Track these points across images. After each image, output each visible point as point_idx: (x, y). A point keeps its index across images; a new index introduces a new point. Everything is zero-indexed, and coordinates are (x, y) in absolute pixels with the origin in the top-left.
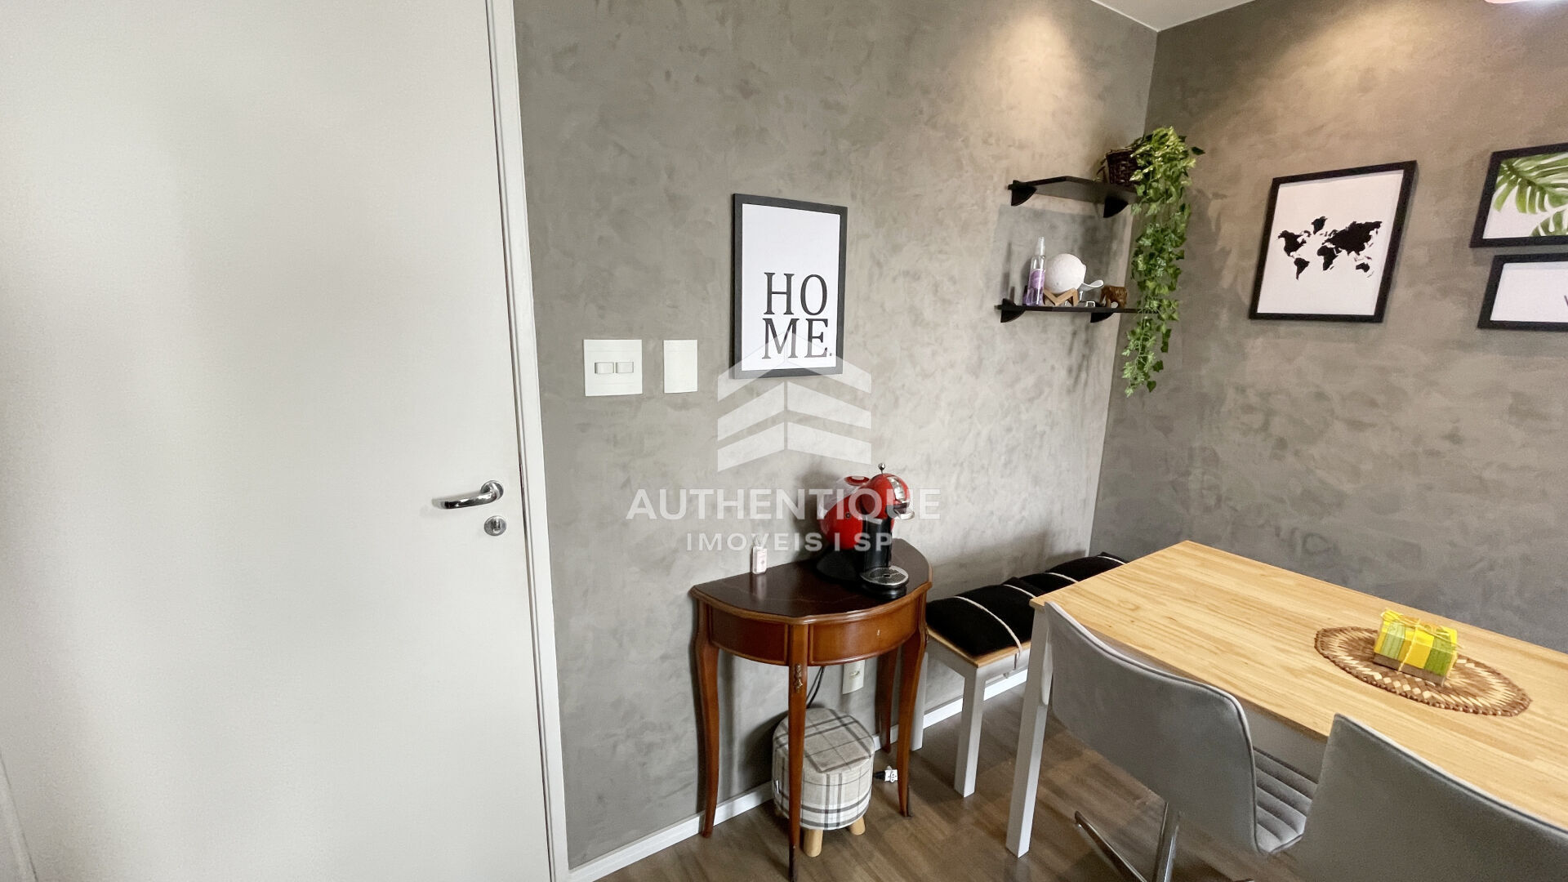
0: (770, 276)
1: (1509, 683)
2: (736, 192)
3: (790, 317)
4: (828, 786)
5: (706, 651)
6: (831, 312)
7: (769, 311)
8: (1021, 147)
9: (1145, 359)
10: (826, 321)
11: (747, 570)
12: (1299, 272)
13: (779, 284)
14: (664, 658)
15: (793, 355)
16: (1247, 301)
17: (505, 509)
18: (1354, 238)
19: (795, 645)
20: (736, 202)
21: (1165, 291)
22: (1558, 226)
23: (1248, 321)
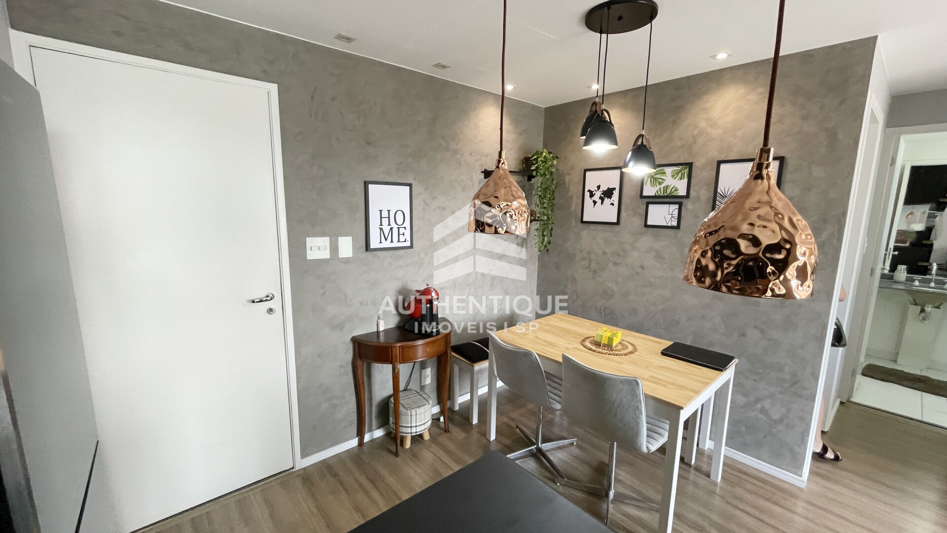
0: (381, 211)
1: (633, 345)
2: (366, 180)
3: (390, 227)
4: (411, 415)
5: (359, 362)
6: (407, 224)
7: (381, 225)
8: (487, 156)
9: (544, 240)
10: (405, 228)
11: (375, 330)
12: (594, 205)
13: (385, 214)
14: (341, 366)
15: (392, 242)
16: (580, 216)
17: (275, 304)
18: (608, 193)
19: (394, 355)
20: (366, 184)
21: (550, 212)
22: (661, 192)
23: (581, 224)
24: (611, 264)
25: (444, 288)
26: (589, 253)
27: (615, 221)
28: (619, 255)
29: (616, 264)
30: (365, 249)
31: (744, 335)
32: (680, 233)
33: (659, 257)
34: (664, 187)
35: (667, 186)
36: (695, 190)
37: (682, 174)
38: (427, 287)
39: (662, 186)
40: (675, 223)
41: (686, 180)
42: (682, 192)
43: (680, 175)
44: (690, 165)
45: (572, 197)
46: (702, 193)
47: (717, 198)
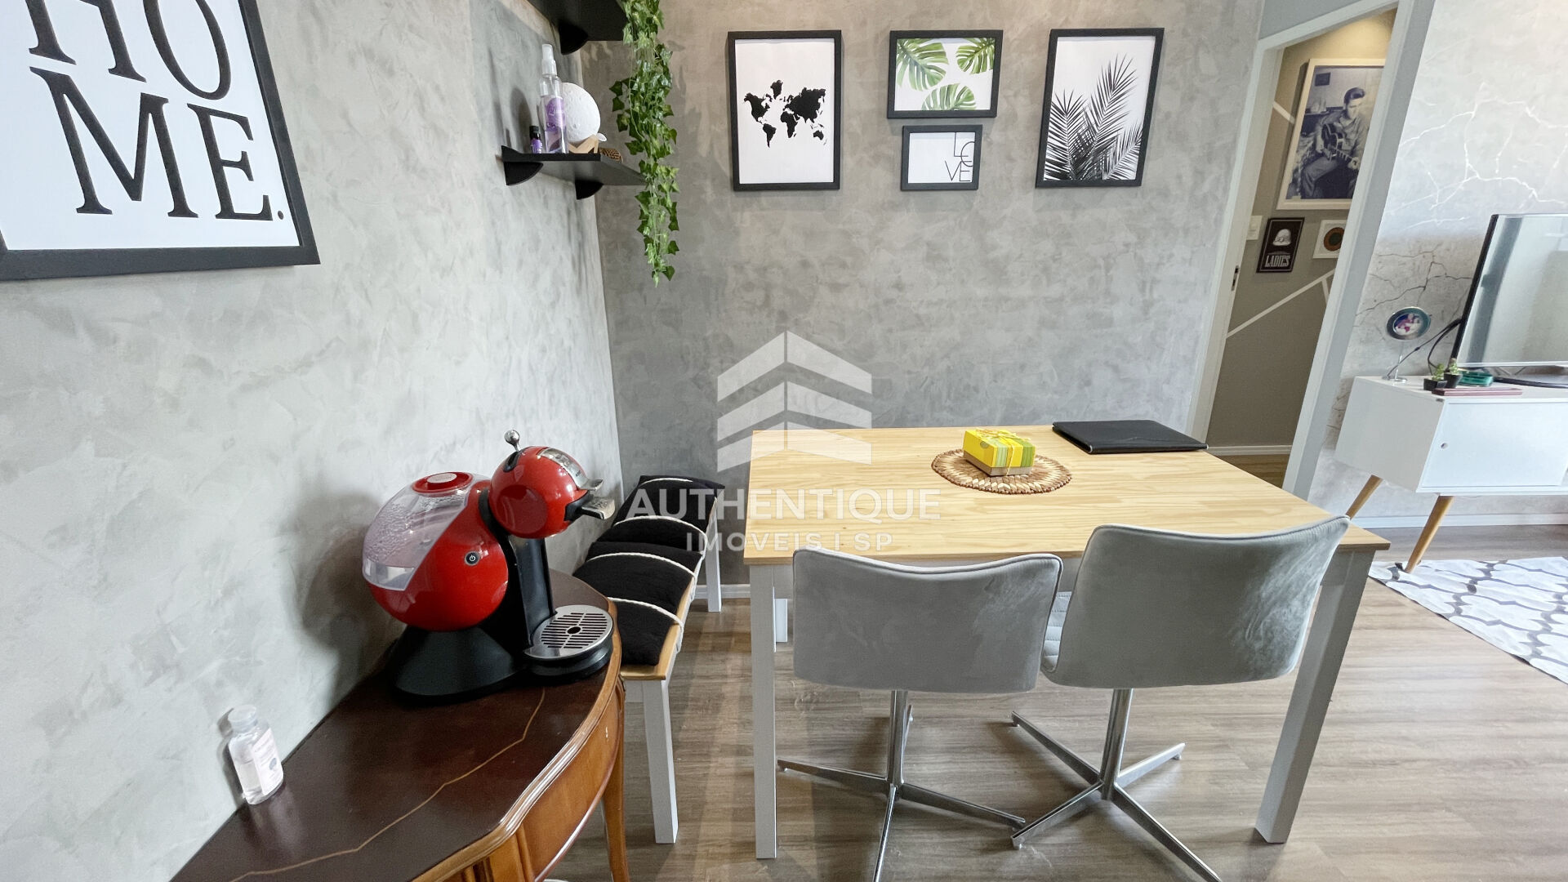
3: (133, 88)
6: (245, 96)
7: (48, 45)
12: (769, 138)
15: (181, 209)
16: (727, 170)
18: (805, 105)
22: (935, 101)
23: (733, 194)
24: (824, 291)
26: (763, 270)
27: (830, 179)
28: (843, 265)
29: (836, 288)
31: (1088, 383)
32: (976, 198)
33: (934, 256)
34: (942, 90)
35: (949, 87)
36: (1006, 97)
37: (980, 58)
38: (511, 450)
39: (939, 86)
40: (967, 177)
41: (988, 74)
42: (982, 103)
43: (976, 60)
44: (996, 37)
45: (696, 116)
46: (1021, 106)
47: (1051, 115)
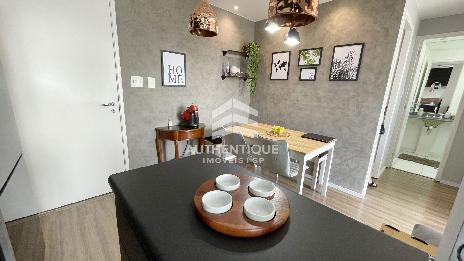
0: (169, 66)
1: (289, 133)
2: (162, 49)
3: (174, 75)
5: (159, 140)
6: (183, 74)
7: (170, 73)
8: (224, 44)
9: (252, 88)
10: (182, 76)
11: (167, 126)
12: (277, 71)
13: (172, 68)
14: (150, 142)
15: (175, 82)
16: (270, 77)
17: (116, 108)
18: (283, 65)
19: (175, 137)
20: (162, 52)
21: (255, 74)
22: (307, 63)
23: (270, 81)
24: (283, 100)
25: (202, 108)
26: (273, 95)
27: (286, 78)
28: (287, 95)
29: (285, 100)
30: (161, 85)
31: (341, 130)
32: (315, 83)
33: (305, 95)
34: (309, 60)
35: (311, 60)
36: (323, 61)
37: (317, 53)
38: (192, 105)
39: (308, 60)
40: (313, 78)
41: (319, 56)
42: (317, 62)
43: (317, 54)
44: (321, 49)
45: (267, 67)
46: (326, 63)
47: (333, 64)
